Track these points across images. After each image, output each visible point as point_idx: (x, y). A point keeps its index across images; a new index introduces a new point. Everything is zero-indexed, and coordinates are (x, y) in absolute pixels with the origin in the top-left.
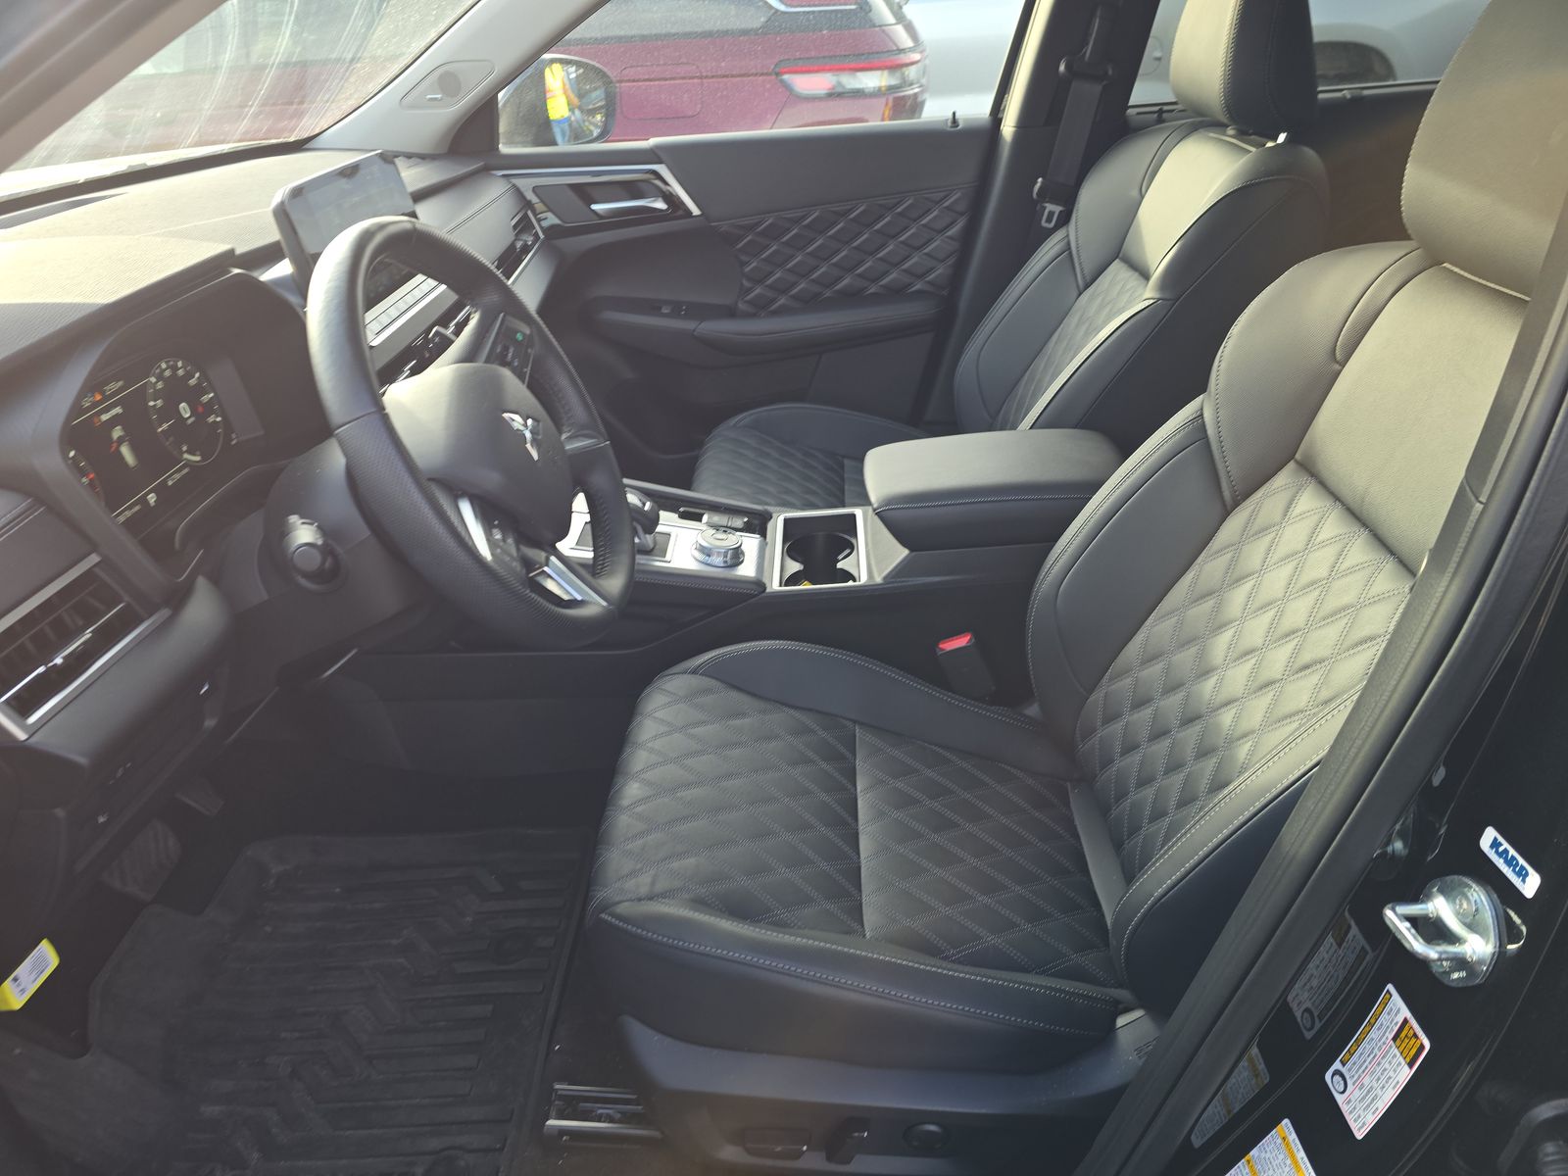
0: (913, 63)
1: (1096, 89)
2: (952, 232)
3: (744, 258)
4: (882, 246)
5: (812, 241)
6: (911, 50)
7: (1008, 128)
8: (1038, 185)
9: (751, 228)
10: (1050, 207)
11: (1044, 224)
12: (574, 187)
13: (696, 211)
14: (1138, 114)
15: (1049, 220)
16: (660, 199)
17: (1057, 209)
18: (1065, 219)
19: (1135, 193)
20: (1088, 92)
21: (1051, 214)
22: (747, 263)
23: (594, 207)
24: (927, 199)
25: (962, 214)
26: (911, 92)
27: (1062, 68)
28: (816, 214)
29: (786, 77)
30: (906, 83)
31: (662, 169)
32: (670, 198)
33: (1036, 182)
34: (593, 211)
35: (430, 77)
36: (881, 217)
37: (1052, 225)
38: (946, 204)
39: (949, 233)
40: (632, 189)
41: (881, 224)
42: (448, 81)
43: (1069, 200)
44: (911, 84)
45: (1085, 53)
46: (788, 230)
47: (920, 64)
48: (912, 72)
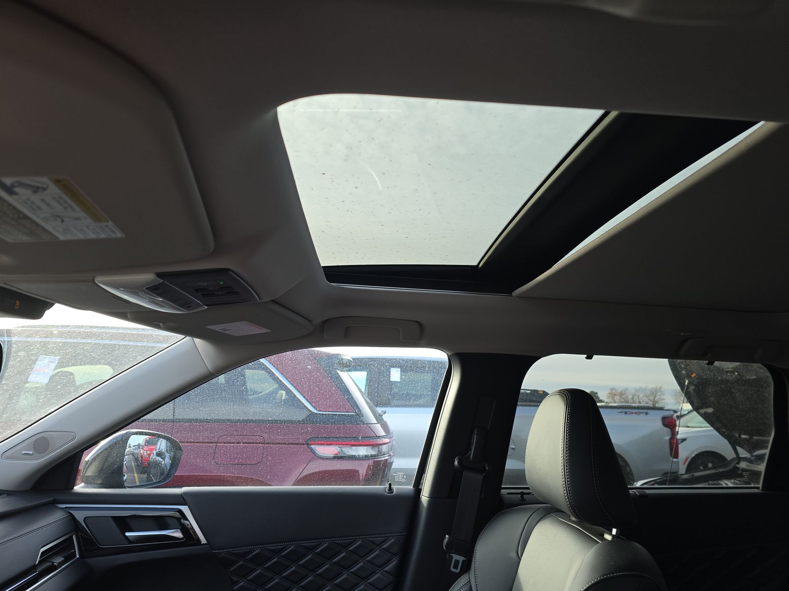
0: (385, 444)
1: (480, 477)
2: (388, 568)
3: (235, 579)
4: (339, 575)
5: (287, 567)
6: (383, 437)
7: (425, 497)
8: (446, 540)
9: (242, 556)
10: (456, 557)
11: (452, 569)
12: (115, 518)
13: (203, 540)
14: (508, 493)
15: (456, 567)
16: (179, 530)
17: (461, 559)
18: (467, 567)
19: (514, 555)
20: (473, 480)
21: (457, 562)
22: (236, 583)
23: (127, 534)
24: (370, 541)
25: (395, 555)
26: (383, 459)
27: (456, 463)
28: (292, 547)
29: (313, 446)
30: (380, 453)
31: (185, 509)
32: (187, 531)
33: (444, 538)
34: (126, 537)
35: (30, 440)
36: (339, 553)
37: (457, 571)
38: (384, 546)
39: (387, 568)
40: (161, 522)
41: (338, 558)
42: (40, 443)
43: (469, 554)
44: (384, 454)
45: (470, 455)
46: (270, 559)
47: (389, 444)
48: (384, 448)
